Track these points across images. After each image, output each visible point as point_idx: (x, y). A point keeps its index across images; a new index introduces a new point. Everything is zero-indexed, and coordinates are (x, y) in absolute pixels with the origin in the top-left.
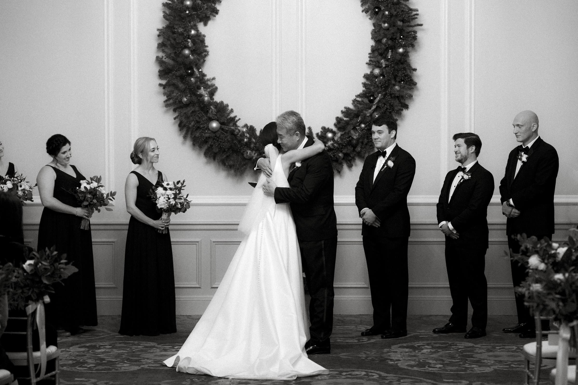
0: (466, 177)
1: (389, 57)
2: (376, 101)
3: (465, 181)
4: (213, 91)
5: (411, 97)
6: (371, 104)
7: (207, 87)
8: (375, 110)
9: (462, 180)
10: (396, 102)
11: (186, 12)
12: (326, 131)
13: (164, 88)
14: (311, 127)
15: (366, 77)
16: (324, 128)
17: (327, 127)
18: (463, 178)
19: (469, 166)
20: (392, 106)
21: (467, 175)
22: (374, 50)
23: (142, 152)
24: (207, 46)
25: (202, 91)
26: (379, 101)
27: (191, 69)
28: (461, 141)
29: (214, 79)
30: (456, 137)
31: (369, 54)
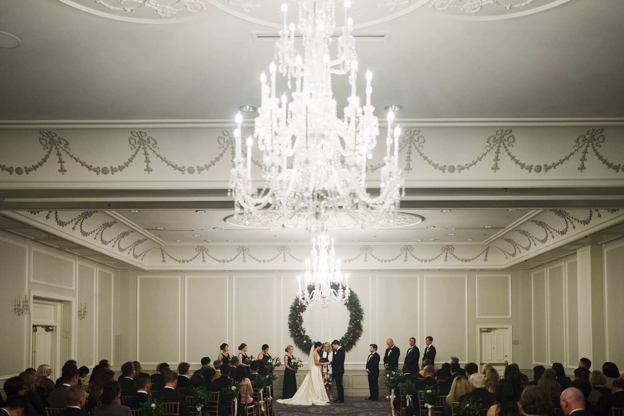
1: (355, 323)
2: (351, 335)
4: (304, 332)
5: (361, 334)
7: (303, 331)
8: (351, 338)
9: (372, 357)
10: (357, 335)
11: (297, 310)
13: (290, 331)
15: (348, 328)
19: (373, 353)
20: (356, 336)
21: (373, 355)
22: (350, 320)
23: (289, 349)
24: (303, 319)
25: (301, 332)
27: (299, 326)
28: (372, 347)
29: (305, 328)
30: (371, 345)
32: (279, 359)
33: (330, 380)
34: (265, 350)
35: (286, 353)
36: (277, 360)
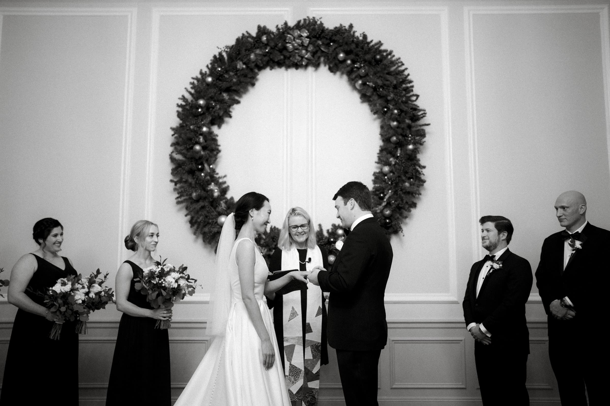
0: (496, 266)
1: (399, 155)
2: (387, 197)
3: (495, 271)
4: (224, 189)
5: (420, 194)
6: (381, 201)
7: (218, 184)
8: (385, 207)
9: (492, 270)
11: (198, 109)
12: (336, 228)
13: (176, 185)
14: (321, 223)
15: (376, 175)
16: (334, 225)
17: (337, 225)
18: (492, 267)
19: (498, 254)
21: (498, 264)
22: (382, 150)
23: (138, 235)
24: (219, 146)
25: (212, 186)
26: (390, 197)
27: (202, 164)
28: (490, 225)
29: (225, 176)
30: (484, 220)
31: (378, 154)
32: (101, 276)
33: (314, 371)
34: (45, 238)
35: (128, 254)
36: (91, 282)
